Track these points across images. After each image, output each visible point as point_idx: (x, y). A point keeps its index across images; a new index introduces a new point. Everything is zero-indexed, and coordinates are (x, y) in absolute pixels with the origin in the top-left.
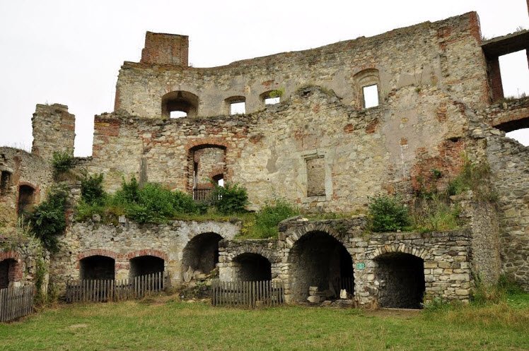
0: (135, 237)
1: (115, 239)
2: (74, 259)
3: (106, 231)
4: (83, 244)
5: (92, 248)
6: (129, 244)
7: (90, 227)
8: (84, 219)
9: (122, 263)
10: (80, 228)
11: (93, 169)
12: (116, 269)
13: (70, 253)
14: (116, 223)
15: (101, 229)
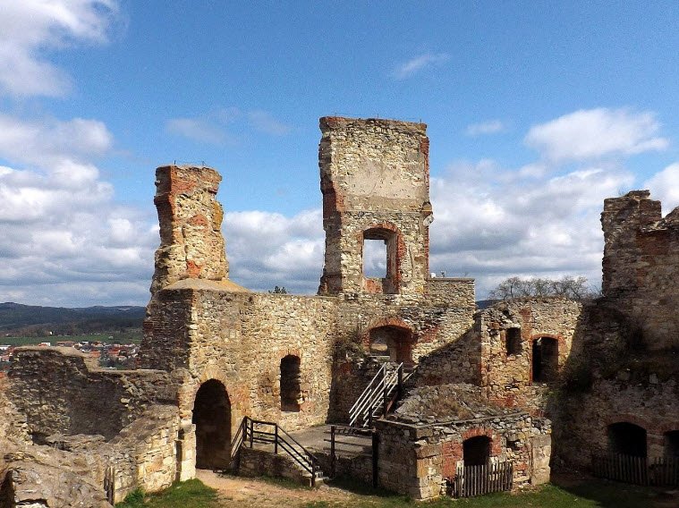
0: (670, 404)
1: (647, 404)
2: (602, 425)
3: (636, 393)
4: (611, 407)
5: (620, 412)
6: (662, 413)
7: (617, 387)
8: (610, 376)
9: (655, 436)
10: (607, 386)
11: (639, 302)
12: (648, 442)
13: (598, 416)
14: (646, 384)
15: (629, 390)
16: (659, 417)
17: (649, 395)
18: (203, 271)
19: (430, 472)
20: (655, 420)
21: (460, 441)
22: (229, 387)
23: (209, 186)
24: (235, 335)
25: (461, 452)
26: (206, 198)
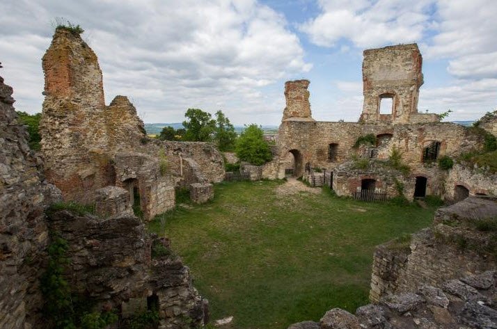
2: (453, 185)
9: (472, 194)
13: (453, 181)
14: (472, 168)
15: (465, 170)
16: (475, 185)
17: (472, 174)
18: (299, 115)
19: (343, 188)
20: (473, 186)
21: (360, 179)
22: (302, 152)
23: (305, 86)
24: (307, 136)
25: (360, 184)
26: (302, 90)
